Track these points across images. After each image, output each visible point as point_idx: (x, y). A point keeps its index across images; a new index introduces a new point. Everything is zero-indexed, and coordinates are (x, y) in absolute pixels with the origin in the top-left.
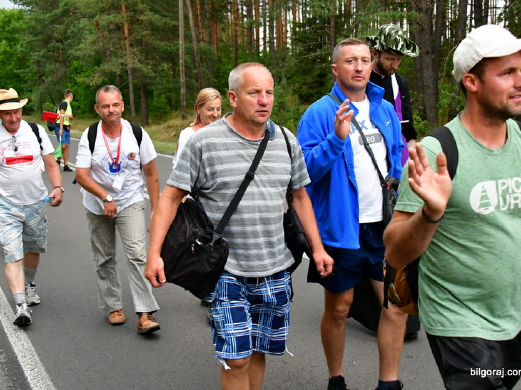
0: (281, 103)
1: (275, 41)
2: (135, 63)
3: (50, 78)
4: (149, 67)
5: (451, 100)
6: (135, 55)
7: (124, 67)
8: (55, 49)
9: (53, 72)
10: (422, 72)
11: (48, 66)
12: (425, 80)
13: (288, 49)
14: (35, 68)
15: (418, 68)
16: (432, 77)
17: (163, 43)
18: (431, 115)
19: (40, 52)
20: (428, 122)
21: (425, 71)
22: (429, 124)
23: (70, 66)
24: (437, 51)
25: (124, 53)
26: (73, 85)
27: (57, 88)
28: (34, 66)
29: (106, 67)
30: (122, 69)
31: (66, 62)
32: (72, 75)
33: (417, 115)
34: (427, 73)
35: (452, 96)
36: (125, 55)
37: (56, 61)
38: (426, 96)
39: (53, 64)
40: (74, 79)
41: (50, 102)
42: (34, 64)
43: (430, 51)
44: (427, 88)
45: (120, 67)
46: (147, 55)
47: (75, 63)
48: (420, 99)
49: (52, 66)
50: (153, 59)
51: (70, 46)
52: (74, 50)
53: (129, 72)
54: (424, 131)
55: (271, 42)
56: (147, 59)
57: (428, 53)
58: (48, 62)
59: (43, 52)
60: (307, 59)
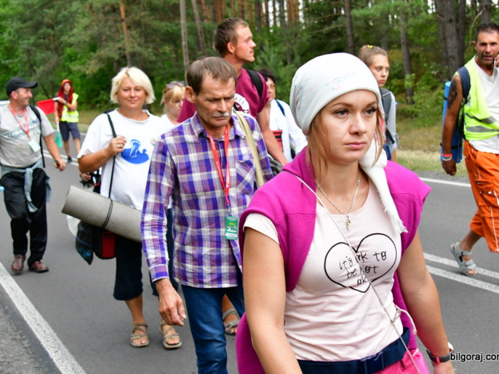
1: (286, 14)
2: (133, 47)
3: (42, 68)
4: (150, 50)
6: (133, 38)
7: (122, 51)
8: (46, 36)
9: (44, 61)
10: (446, 43)
11: (38, 54)
12: (449, 50)
13: (301, 23)
14: (25, 58)
15: (441, 37)
16: (456, 47)
17: (163, 24)
19: (29, 39)
21: (449, 40)
23: (63, 54)
24: (462, 18)
25: (121, 36)
26: (67, 73)
27: (50, 78)
28: (24, 56)
29: (103, 52)
30: (120, 54)
31: (58, 50)
32: (66, 64)
34: (450, 42)
36: (123, 39)
37: (48, 49)
38: (451, 67)
39: (44, 52)
40: (68, 68)
41: (43, 94)
42: (23, 53)
43: (454, 18)
44: (451, 59)
45: (119, 52)
46: (146, 37)
47: (68, 51)
48: (445, 71)
49: (44, 55)
50: (153, 41)
51: (62, 32)
52: (67, 37)
53: (128, 57)
55: (282, 17)
56: (146, 42)
57: (451, 21)
58: (38, 51)
59: (32, 39)
60: (321, 33)
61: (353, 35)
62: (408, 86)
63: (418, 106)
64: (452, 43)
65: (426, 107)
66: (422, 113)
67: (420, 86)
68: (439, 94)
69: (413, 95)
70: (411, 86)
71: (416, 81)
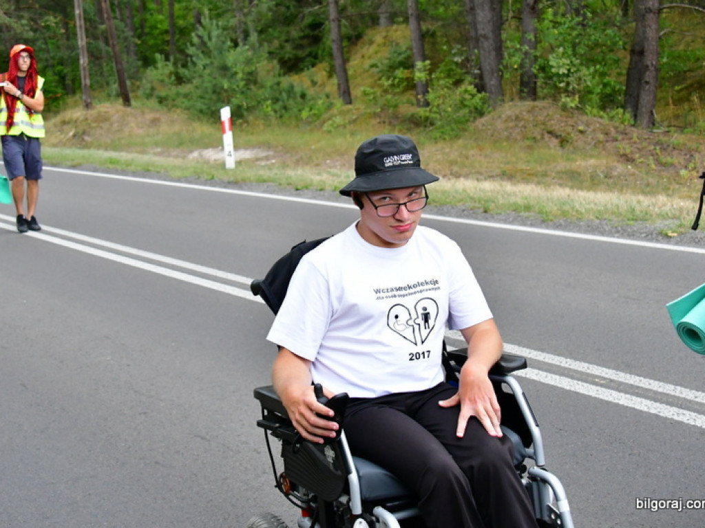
0: (250, 74)
5: (523, 56)
15: (468, 6)
18: (492, 83)
20: (488, 94)
22: (489, 97)
33: (471, 84)
35: (524, 50)
38: (482, 52)
54: (482, 108)
62: (420, 78)
63: (435, 109)
65: (445, 111)
66: (441, 120)
67: (438, 79)
68: (466, 91)
69: (428, 92)
70: (424, 79)
71: (431, 72)
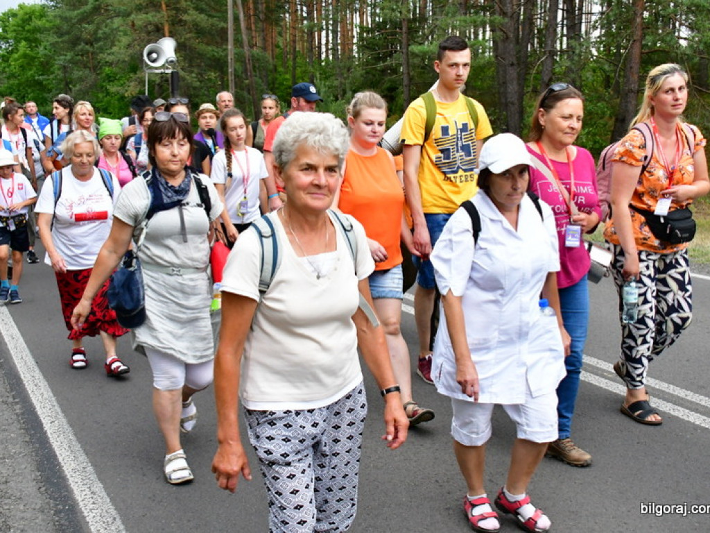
1: (339, 47)
3: (78, 87)
4: (194, 75)
8: (84, 53)
9: (81, 79)
10: (506, 87)
11: (75, 72)
12: (509, 96)
13: (354, 57)
14: (60, 74)
15: (501, 82)
16: (516, 92)
17: (210, 48)
19: (66, 55)
21: (509, 85)
23: (101, 73)
24: (523, 62)
26: (105, 94)
28: (60, 72)
30: (162, 77)
31: (96, 68)
32: (104, 84)
34: (511, 87)
37: (85, 67)
40: (106, 88)
42: (59, 69)
43: (515, 62)
44: (510, 105)
46: (191, 61)
47: (107, 70)
48: (503, 117)
49: (81, 73)
50: (199, 66)
51: (101, 50)
52: (106, 54)
55: (335, 50)
56: (191, 66)
57: (512, 64)
58: (75, 68)
59: (69, 56)
60: (375, 69)
61: (409, 74)
64: (513, 88)
